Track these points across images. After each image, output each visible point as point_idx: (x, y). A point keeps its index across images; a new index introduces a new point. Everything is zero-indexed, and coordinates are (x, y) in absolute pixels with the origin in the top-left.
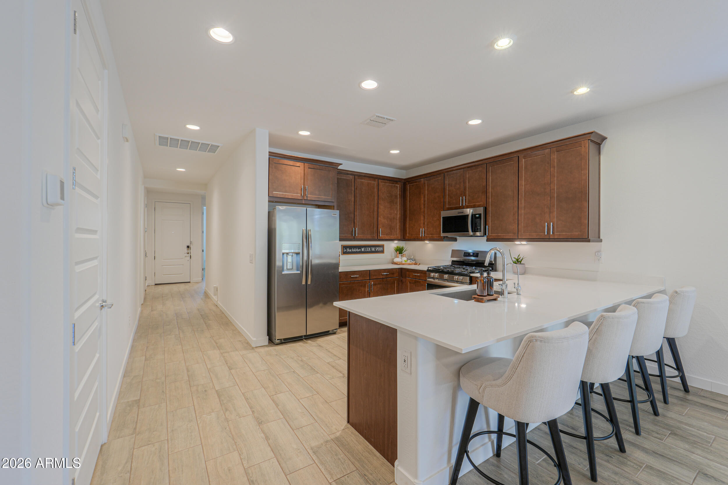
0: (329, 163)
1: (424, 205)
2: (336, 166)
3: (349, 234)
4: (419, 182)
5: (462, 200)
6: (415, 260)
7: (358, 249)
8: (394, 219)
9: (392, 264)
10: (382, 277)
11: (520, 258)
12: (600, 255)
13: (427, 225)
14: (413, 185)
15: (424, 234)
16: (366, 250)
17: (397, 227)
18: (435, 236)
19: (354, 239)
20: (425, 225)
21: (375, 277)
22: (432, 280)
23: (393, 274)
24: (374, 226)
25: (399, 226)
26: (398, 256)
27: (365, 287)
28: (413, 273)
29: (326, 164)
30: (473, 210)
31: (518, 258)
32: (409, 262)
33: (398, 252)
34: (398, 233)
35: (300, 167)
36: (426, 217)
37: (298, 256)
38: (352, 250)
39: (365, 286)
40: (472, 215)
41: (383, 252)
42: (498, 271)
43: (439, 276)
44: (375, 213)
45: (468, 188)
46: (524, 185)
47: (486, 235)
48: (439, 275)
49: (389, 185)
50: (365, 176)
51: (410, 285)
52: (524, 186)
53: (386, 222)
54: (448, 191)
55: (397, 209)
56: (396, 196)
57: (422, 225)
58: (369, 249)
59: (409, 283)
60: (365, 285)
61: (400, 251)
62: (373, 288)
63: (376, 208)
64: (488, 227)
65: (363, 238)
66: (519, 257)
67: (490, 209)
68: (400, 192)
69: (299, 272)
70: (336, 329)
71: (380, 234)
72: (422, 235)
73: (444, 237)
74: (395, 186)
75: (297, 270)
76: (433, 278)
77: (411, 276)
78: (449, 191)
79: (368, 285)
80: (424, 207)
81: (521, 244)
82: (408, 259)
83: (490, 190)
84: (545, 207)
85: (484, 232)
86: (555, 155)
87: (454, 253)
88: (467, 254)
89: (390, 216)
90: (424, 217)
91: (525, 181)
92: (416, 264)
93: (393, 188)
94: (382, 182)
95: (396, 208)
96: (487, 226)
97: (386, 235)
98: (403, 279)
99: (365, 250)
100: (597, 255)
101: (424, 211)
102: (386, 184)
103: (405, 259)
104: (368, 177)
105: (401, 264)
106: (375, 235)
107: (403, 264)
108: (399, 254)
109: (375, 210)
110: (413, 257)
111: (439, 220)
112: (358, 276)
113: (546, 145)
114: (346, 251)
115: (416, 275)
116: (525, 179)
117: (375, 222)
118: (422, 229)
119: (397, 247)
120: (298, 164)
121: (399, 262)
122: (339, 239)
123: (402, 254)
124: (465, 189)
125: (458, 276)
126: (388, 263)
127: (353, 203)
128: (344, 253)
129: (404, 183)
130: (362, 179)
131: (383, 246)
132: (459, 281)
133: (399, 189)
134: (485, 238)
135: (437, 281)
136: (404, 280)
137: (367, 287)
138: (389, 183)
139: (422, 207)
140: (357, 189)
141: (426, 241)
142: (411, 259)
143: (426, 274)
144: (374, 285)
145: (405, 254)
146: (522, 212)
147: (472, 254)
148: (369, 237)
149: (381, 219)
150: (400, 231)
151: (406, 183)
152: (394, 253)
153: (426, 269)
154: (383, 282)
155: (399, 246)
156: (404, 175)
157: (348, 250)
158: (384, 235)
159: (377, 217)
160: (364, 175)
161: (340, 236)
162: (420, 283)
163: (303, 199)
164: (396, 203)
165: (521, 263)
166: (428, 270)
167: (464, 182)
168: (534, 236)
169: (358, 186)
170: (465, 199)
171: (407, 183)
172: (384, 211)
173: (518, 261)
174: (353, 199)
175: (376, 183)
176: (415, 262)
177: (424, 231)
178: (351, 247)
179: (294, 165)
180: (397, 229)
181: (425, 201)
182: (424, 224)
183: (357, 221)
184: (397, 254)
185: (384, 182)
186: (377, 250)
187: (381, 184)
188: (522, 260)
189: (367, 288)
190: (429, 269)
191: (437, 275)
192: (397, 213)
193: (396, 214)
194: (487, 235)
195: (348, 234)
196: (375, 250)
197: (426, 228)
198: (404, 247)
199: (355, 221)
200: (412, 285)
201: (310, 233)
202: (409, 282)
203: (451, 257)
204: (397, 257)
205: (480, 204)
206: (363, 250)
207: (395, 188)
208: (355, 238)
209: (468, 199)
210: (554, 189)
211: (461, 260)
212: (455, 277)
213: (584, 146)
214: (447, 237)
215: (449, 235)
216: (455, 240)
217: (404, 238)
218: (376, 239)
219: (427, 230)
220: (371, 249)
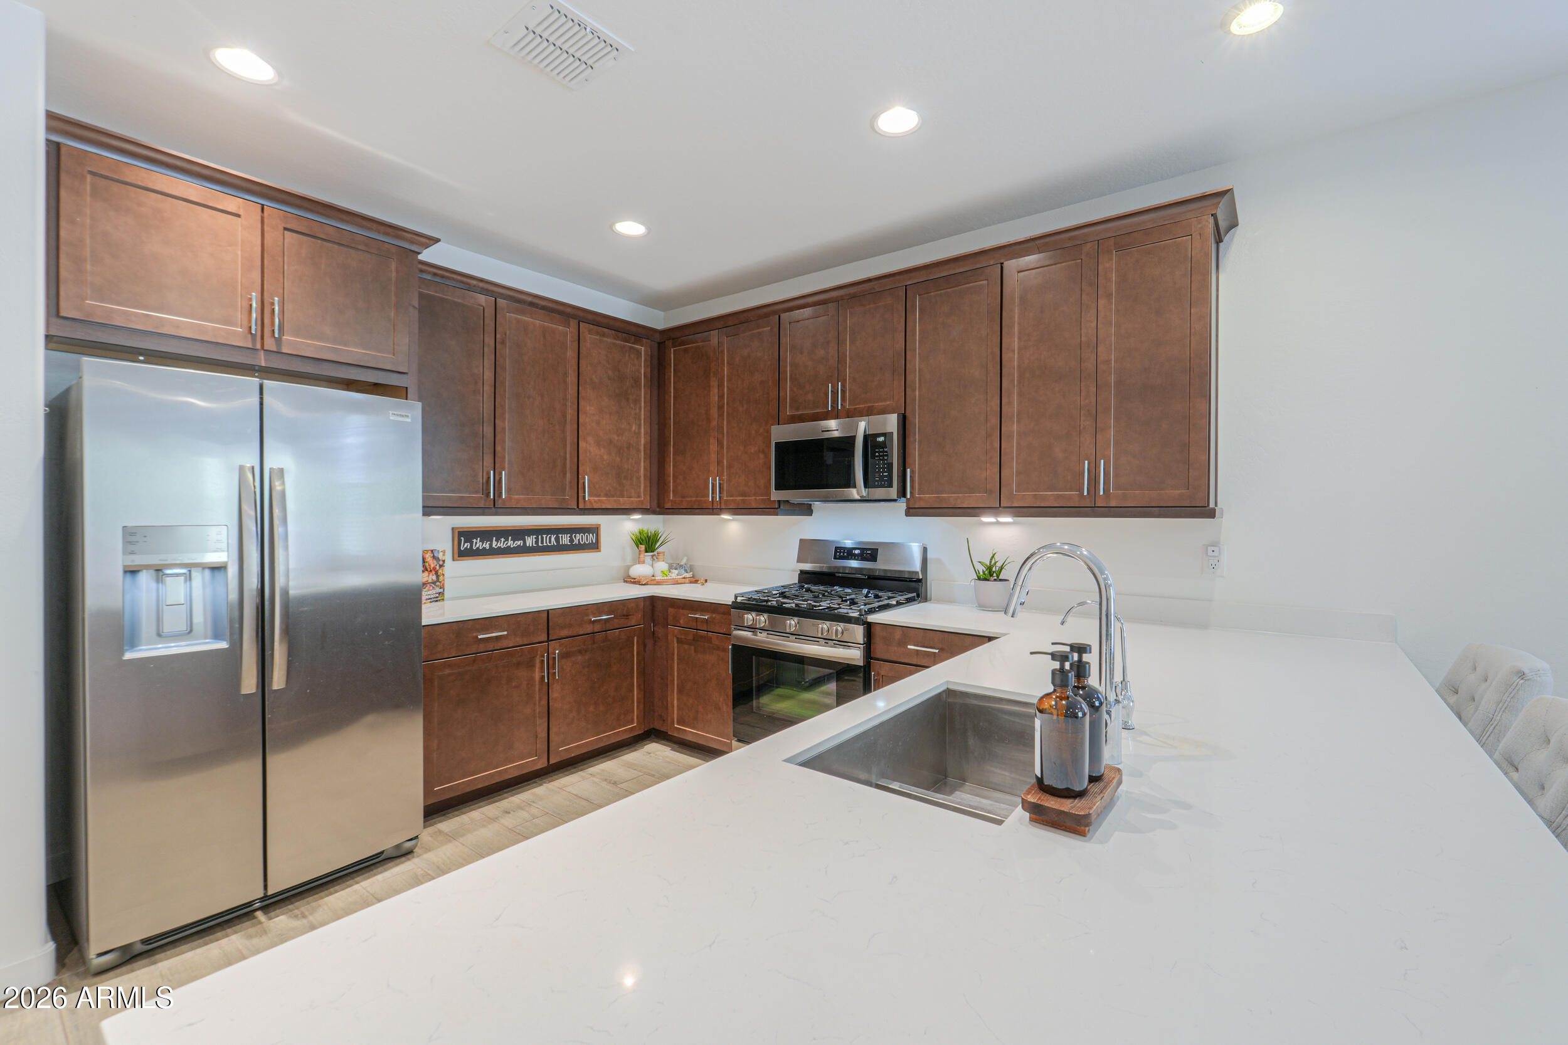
0: (382, 228)
1: (721, 408)
2: (412, 242)
3: (477, 492)
4: (703, 341)
5: (835, 394)
6: (692, 569)
7: (514, 540)
8: (628, 448)
9: (625, 581)
10: (589, 629)
11: (995, 563)
12: (1220, 554)
13: (730, 467)
14: (686, 350)
15: (720, 493)
16: (542, 543)
17: (638, 471)
18: (753, 501)
19: (495, 507)
20: (723, 467)
21: (565, 633)
22: (748, 634)
23: (627, 616)
24: (565, 464)
25: (645, 469)
26: (642, 559)
27: (534, 666)
28: (688, 612)
29: (370, 229)
30: (868, 423)
31: (991, 562)
32: (674, 574)
33: (643, 547)
34: (642, 492)
35: (239, 216)
36: (725, 443)
37: (219, 576)
38: (491, 545)
39: (530, 665)
40: (866, 437)
41: (595, 546)
42: (930, 600)
43: (769, 622)
44: (570, 428)
45: (850, 359)
46: (1020, 349)
47: (904, 495)
48: (769, 617)
49: (614, 344)
50: (532, 304)
51: (678, 648)
52: (1018, 353)
53: (606, 457)
54: (791, 365)
55: (641, 420)
56: (637, 380)
57: (713, 468)
58: (550, 538)
59: (678, 643)
60: (532, 659)
61: (648, 543)
62: (561, 669)
63: (571, 412)
64: (912, 472)
65: (526, 505)
66: (993, 562)
67: (916, 420)
68: (649, 370)
69: (223, 645)
70: (411, 840)
71: (584, 492)
72: (713, 497)
73: (779, 501)
74: (631, 348)
75: (217, 636)
76: (753, 628)
77: (682, 621)
78: (794, 365)
79: (543, 661)
80: (721, 415)
81: (998, 523)
82: (671, 567)
83: (916, 363)
84: (1082, 412)
85: (901, 490)
86: (1112, 260)
87: (807, 547)
88: (844, 553)
89: (616, 438)
90: (720, 444)
91: (1019, 338)
92: (696, 582)
93: (627, 355)
94: (590, 332)
95: (635, 414)
96: (908, 470)
97: (606, 495)
98: (655, 629)
99: (537, 542)
100: (1210, 553)
101: (720, 428)
102: (605, 339)
103: (662, 566)
104: (544, 308)
105: (651, 581)
106: (569, 496)
107: (659, 583)
108: (646, 552)
109: (569, 417)
110: (688, 560)
111: (763, 452)
112: (505, 633)
113: (1086, 230)
114: (471, 546)
115: (697, 618)
116: (1020, 333)
117: (568, 456)
118: (714, 480)
119: (640, 533)
120: (232, 203)
121: (646, 577)
122: (423, 507)
123: (655, 553)
124: (841, 360)
125: (828, 623)
126: (613, 580)
127: (488, 389)
128: (462, 554)
129: (659, 343)
130: (522, 312)
131: (595, 530)
132: (834, 638)
133: (645, 360)
134: (902, 505)
135: (762, 636)
136: (660, 631)
137: (538, 665)
138: (615, 339)
139: (714, 412)
140: (503, 343)
141: (724, 513)
142: (681, 566)
143: (730, 615)
144: (564, 656)
145: (664, 553)
146: (1013, 428)
147: (857, 552)
148: (548, 500)
149: (588, 446)
150: (648, 484)
151: (667, 342)
152: (630, 550)
153: (729, 600)
154: (596, 645)
155: (645, 529)
156: (658, 320)
157: (478, 544)
158: (599, 496)
159: (576, 440)
160: (530, 299)
161: (424, 498)
162: (711, 643)
163: (258, 346)
164: (637, 401)
165: (998, 576)
166: (736, 605)
167: (840, 342)
168: (1049, 496)
169: (508, 333)
170: (843, 392)
171: (669, 343)
172: (598, 423)
173: (991, 574)
174: (489, 375)
175: (570, 331)
176: (693, 575)
177: (720, 484)
178: (486, 534)
179: (210, 204)
180: (638, 478)
181: (721, 397)
182: (719, 462)
183: (504, 449)
184: (640, 554)
185: (598, 333)
186: (576, 542)
187: (590, 338)
188: (1002, 568)
189: (537, 670)
190: (739, 599)
191: (763, 619)
192: (640, 432)
193: (635, 433)
194: (908, 496)
195: (470, 493)
196: (571, 540)
197: (725, 478)
198: (661, 530)
199: (498, 448)
200: (686, 647)
201: (278, 486)
202: (678, 638)
203: (797, 562)
204: (639, 563)
205: (888, 405)
206: (530, 541)
207: (632, 356)
208: (499, 504)
209: (850, 390)
210: (1108, 362)
211: (825, 570)
212: (820, 626)
213: (1200, 234)
214: (787, 501)
215: (795, 496)
216: (807, 510)
217: (660, 506)
218: (574, 509)
219: (729, 480)
220: (557, 539)
